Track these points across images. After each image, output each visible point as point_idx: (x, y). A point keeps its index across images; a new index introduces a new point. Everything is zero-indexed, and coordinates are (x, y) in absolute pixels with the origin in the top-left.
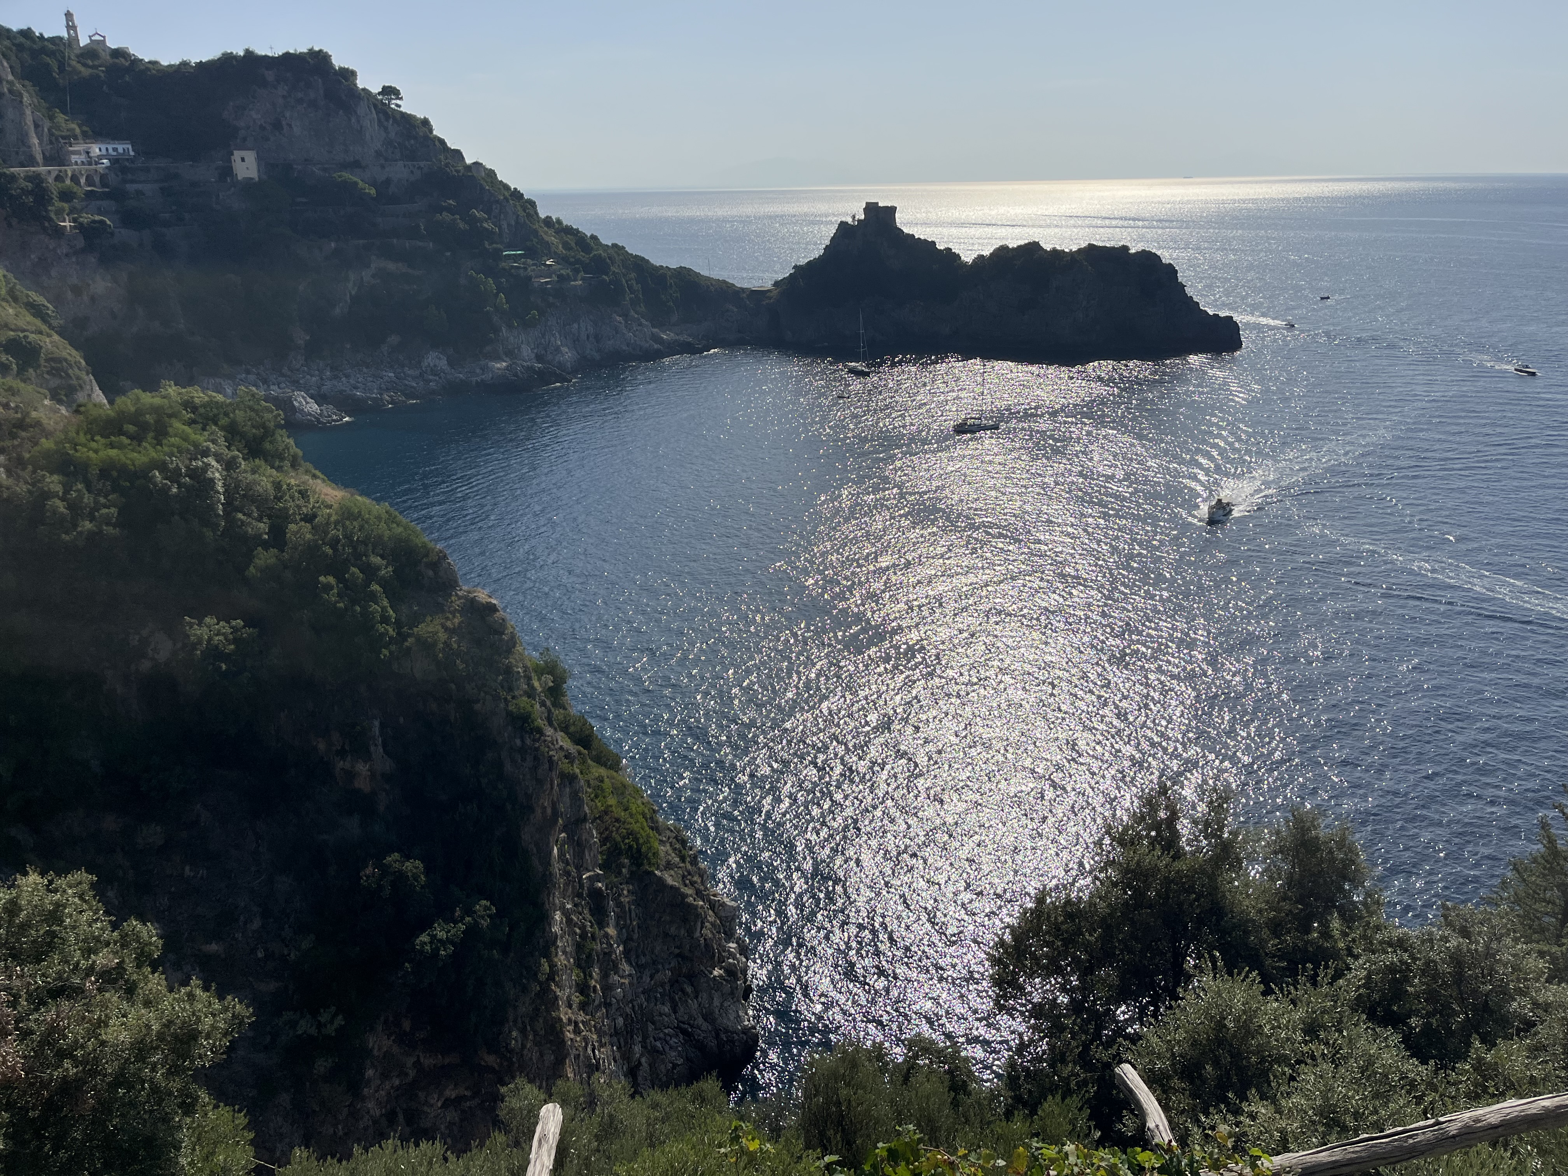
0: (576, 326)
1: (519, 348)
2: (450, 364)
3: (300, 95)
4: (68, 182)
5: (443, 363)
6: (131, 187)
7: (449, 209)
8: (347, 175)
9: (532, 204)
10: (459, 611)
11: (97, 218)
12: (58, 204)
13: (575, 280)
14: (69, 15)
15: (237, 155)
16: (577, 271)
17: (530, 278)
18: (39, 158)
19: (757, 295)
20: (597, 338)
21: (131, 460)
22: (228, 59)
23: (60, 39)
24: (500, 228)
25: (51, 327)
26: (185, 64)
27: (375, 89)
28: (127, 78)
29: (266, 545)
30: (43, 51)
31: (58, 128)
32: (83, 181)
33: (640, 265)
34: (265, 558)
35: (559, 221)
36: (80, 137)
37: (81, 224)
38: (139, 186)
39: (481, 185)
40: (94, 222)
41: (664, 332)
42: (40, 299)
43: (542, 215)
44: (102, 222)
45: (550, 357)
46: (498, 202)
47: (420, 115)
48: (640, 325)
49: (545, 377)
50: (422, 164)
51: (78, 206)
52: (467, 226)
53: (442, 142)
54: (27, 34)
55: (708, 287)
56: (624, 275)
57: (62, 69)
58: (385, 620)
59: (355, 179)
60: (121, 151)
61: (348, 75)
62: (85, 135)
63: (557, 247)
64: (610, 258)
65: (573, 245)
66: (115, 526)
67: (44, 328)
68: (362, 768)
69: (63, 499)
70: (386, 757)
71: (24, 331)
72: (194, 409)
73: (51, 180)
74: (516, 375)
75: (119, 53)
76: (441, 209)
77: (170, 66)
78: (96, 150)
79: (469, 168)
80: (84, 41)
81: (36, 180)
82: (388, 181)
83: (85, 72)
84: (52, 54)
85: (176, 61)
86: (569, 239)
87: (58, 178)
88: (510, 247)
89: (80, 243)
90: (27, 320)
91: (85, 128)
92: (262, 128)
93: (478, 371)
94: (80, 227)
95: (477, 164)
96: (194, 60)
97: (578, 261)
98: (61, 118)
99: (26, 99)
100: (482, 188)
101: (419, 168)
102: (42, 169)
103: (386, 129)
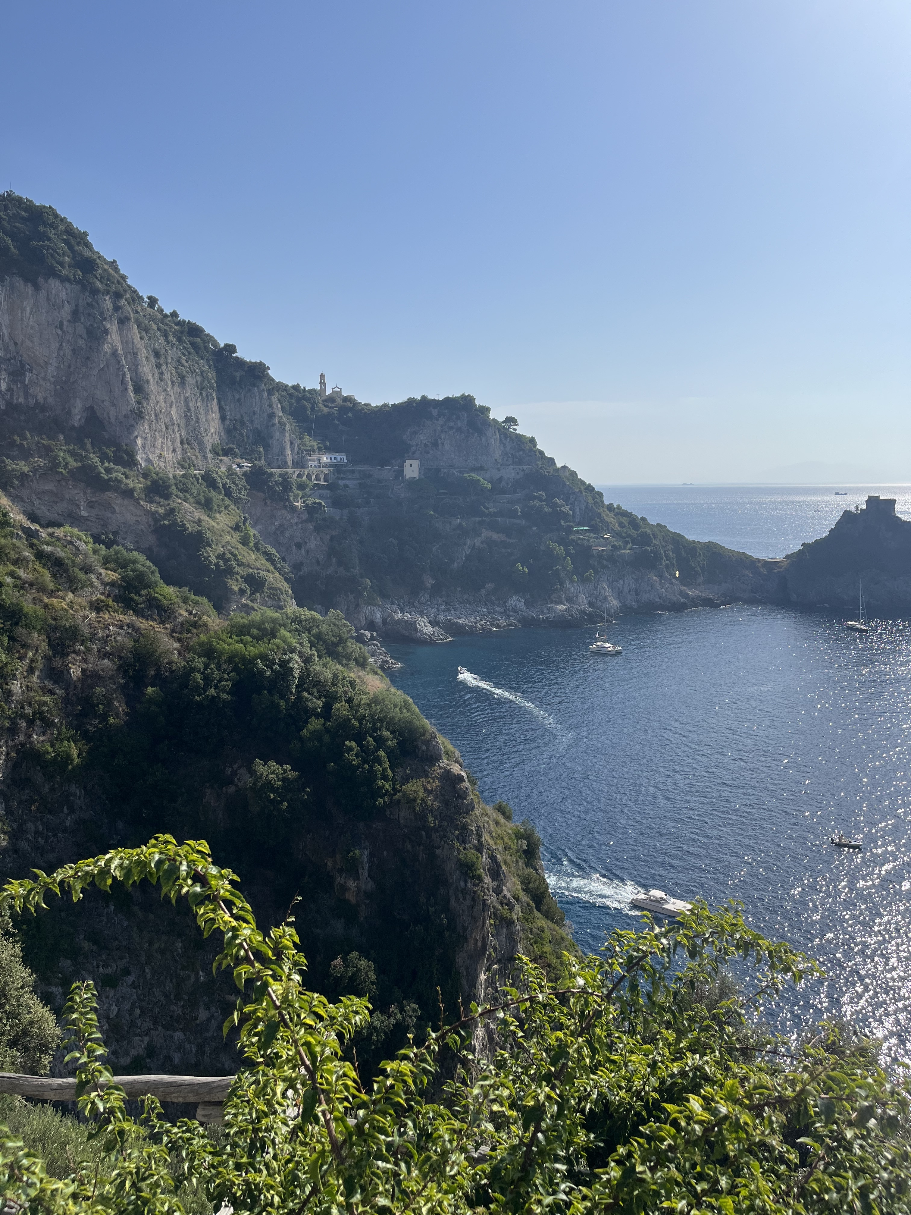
0: (621, 582)
1: (577, 597)
2: (527, 604)
3: (451, 424)
4: (304, 478)
5: (521, 604)
6: (341, 482)
7: (539, 498)
8: (474, 475)
9: (600, 494)
10: (438, 778)
11: (317, 501)
12: (296, 491)
13: (625, 549)
14: (322, 376)
15: (408, 462)
16: (627, 543)
17: (591, 547)
18: (290, 463)
19: (769, 565)
20: (637, 593)
21: (249, 652)
22: (411, 401)
23: (315, 390)
24: (574, 512)
25: (276, 568)
26: (385, 405)
27: (501, 419)
28: (350, 415)
29: (317, 716)
30: (304, 398)
31: (305, 445)
32: (313, 477)
33: (677, 540)
34: (315, 724)
35: (619, 507)
36: (317, 450)
37: (307, 505)
38: (345, 482)
39: (564, 482)
40: (315, 503)
41: (690, 590)
42: (272, 550)
43: (606, 502)
44: (320, 504)
45: (599, 604)
46: (574, 493)
47: (529, 435)
48: (671, 584)
49: (593, 618)
50: (525, 467)
51: (308, 493)
52: (550, 510)
53: (541, 453)
54: (296, 388)
55: (730, 557)
56: (663, 547)
57: (312, 409)
58: (385, 778)
59: (479, 478)
60: (339, 459)
61: (485, 410)
62: (320, 449)
63: (614, 525)
64: (653, 534)
65: (627, 524)
66: (228, 693)
67: (271, 568)
68: (352, 884)
69: (202, 673)
70: (369, 879)
71: (258, 569)
72: (300, 622)
73: (295, 477)
74: (571, 615)
75: (347, 399)
76: (533, 498)
77: (377, 407)
78: (325, 459)
79: (557, 470)
80: (329, 392)
81: (284, 476)
82: (500, 480)
83: (326, 410)
84: (308, 399)
85: (380, 403)
86: (625, 520)
87: (299, 476)
88: (579, 524)
89: (305, 516)
90: (263, 563)
91: (320, 445)
92: (426, 445)
93: (545, 611)
94: (306, 506)
95: (564, 467)
96: (391, 403)
97: (629, 536)
98: (307, 438)
99: (288, 427)
100: (564, 484)
101: (523, 470)
102: (290, 470)
103: (504, 444)
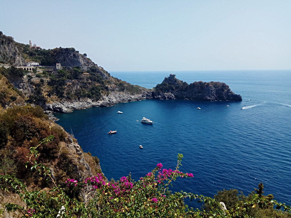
1: (105, 99)
2: (92, 101)
3: (69, 55)
4: (26, 69)
7: (94, 75)
14: (30, 41)
15: (57, 65)
18: (22, 65)
19: (150, 90)
20: (120, 97)
22: (56, 49)
23: (28, 45)
24: (103, 78)
27: (82, 54)
32: (29, 69)
43: (111, 76)
45: (111, 101)
46: (103, 73)
49: (109, 104)
52: (97, 78)
53: (93, 63)
59: (77, 69)
60: (37, 64)
61: (78, 52)
62: (31, 61)
73: (23, 69)
74: (104, 104)
75: (38, 48)
78: (32, 64)
80: (32, 45)
81: (20, 69)
82: (83, 70)
85: (47, 49)
86: (116, 80)
89: (27, 80)
90: (15, 93)
92: (62, 60)
93: (97, 103)
95: (100, 67)
96: (51, 49)
97: (117, 84)
99: (20, 55)
100: (100, 71)
101: (89, 67)
103: (84, 60)
